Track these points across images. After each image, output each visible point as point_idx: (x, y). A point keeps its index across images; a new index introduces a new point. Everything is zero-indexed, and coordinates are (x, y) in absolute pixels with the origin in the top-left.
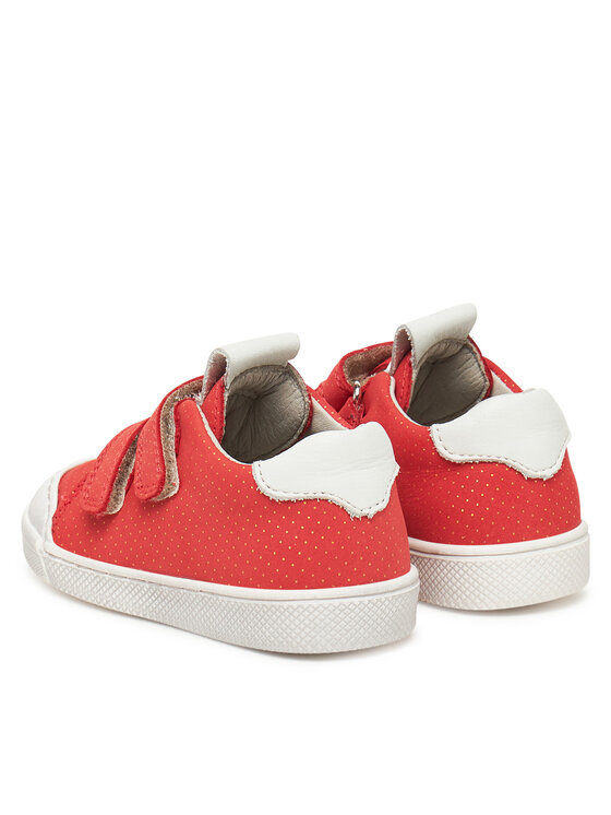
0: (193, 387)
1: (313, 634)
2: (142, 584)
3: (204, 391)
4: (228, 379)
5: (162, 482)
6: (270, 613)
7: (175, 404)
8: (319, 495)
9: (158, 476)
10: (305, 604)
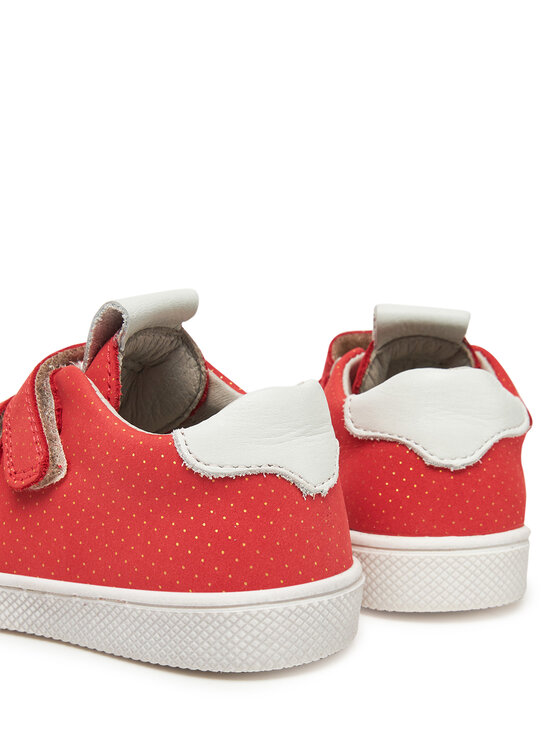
0: (72, 354)
1: (263, 647)
2: (18, 593)
3: (87, 358)
4: (122, 338)
5: (45, 464)
6: (204, 624)
7: (50, 373)
8: (265, 469)
9: (39, 458)
10: (254, 610)
